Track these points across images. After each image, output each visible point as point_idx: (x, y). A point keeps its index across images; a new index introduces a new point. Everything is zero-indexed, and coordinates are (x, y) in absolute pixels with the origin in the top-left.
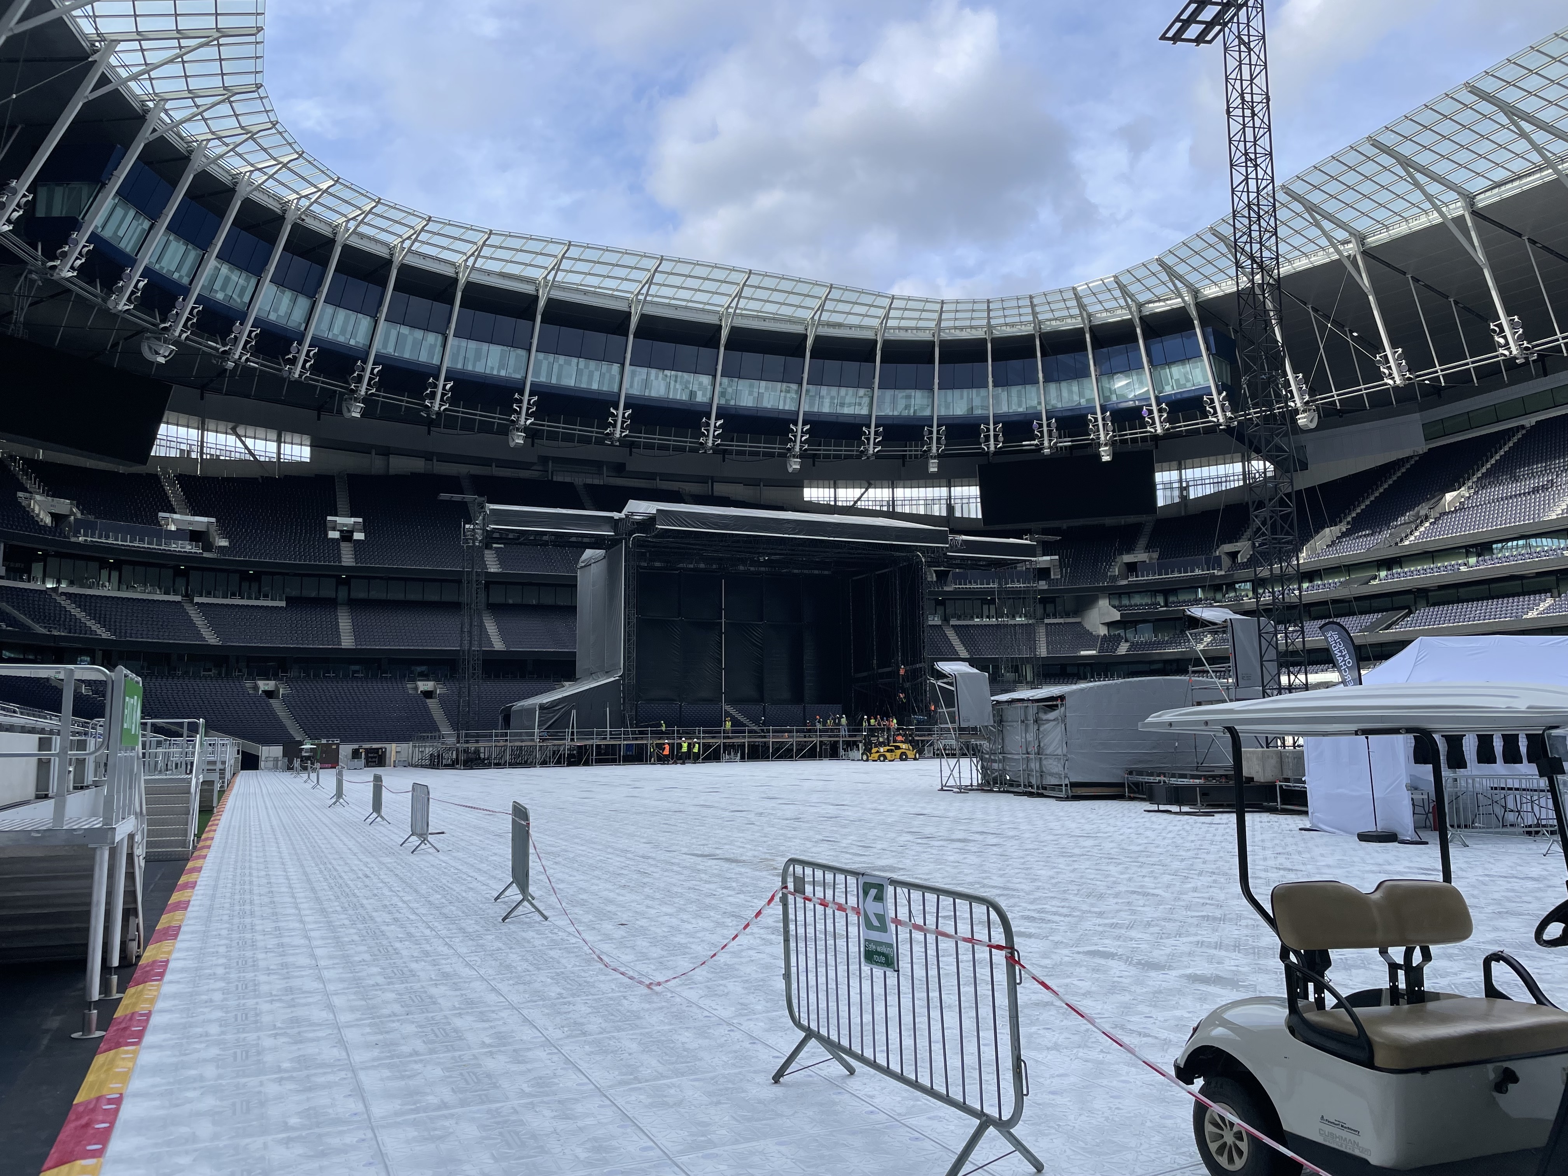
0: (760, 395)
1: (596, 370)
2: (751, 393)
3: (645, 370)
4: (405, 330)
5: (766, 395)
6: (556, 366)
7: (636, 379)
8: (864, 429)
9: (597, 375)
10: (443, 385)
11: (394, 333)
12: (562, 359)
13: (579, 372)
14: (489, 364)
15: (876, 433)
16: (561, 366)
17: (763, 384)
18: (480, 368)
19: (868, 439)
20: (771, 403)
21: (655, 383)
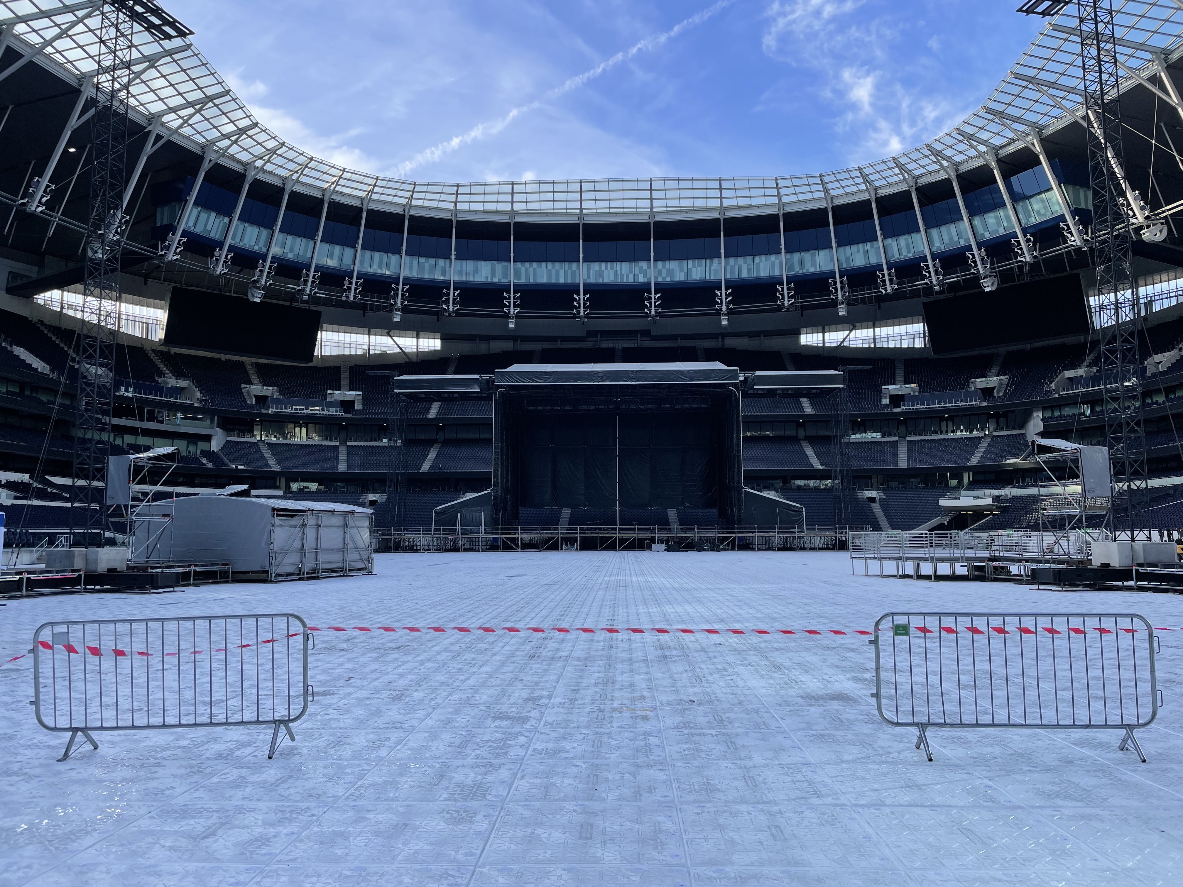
0: (689, 272)
1: (561, 268)
2: (681, 270)
3: (597, 264)
4: (422, 260)
5: (694, 270)
6: (531, 269)
7: (591, 271)
8: (778, 286)
9: (562, 272)
10: (453, 294)
11: (415, 263)
12: (535, 265)
13: (549, 273)
14: (484, 275)
15: (788, 289)
16: (535, 270)
17: (690, 262)
18: (478, 279)
19: (783, 295)
20: (699, 275)
21: (606, 272)
